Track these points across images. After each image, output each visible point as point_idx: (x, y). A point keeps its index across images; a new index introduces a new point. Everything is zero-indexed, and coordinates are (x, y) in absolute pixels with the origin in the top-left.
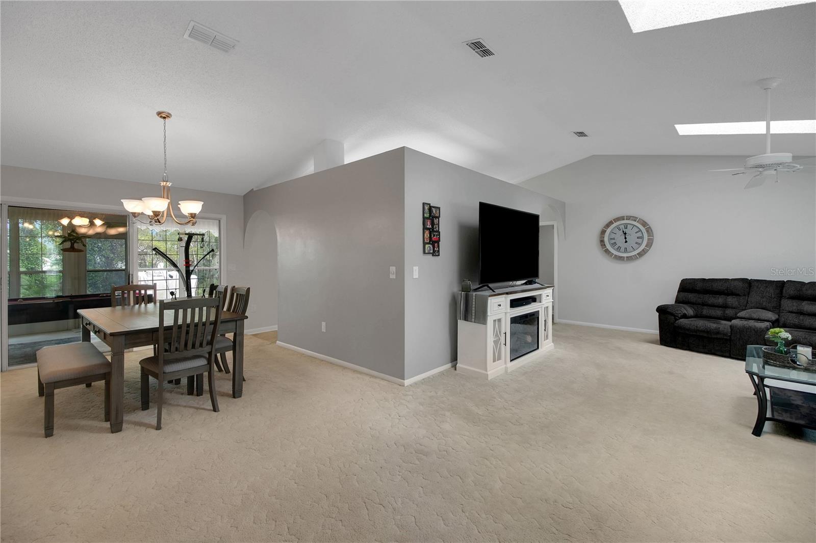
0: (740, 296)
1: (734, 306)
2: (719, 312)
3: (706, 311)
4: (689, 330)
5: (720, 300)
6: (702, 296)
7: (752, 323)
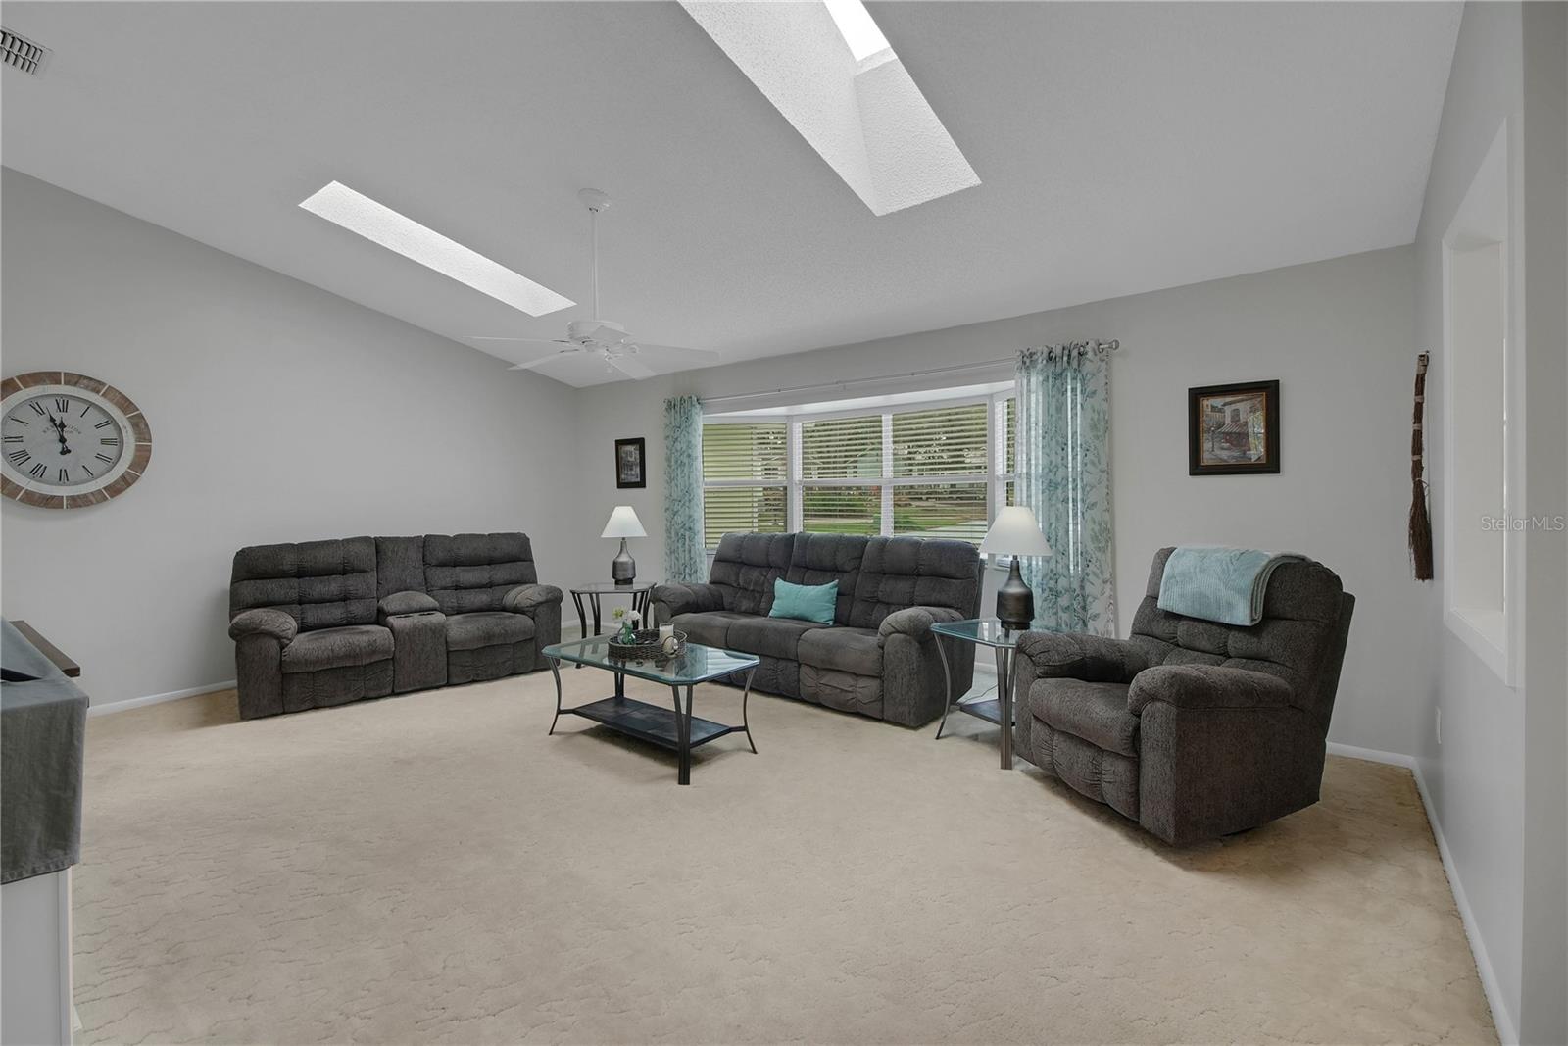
0: (364, 571)
1: (360, 593)
2: (336, 612)
3: (313, 614)
4: (318, 661)
5: (333, 586)
6: (294, 582)
7: (416, 618)
